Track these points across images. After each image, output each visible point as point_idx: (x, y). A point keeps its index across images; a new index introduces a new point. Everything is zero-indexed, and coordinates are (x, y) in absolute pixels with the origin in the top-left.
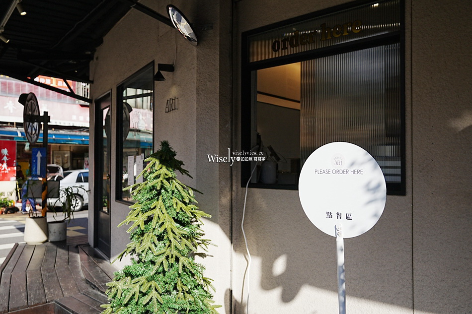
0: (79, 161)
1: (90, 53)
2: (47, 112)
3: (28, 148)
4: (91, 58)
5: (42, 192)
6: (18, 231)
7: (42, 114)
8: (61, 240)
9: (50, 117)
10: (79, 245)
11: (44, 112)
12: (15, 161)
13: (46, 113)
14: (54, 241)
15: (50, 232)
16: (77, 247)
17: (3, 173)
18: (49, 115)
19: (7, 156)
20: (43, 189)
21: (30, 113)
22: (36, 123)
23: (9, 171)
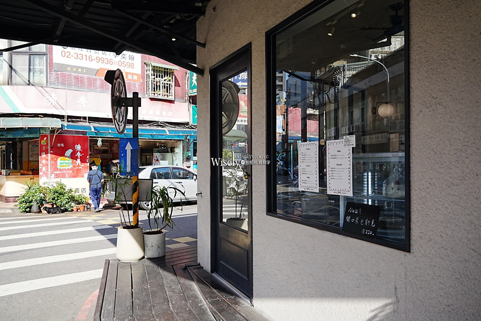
0: (148, 157)
1: (200, 5)
2: (137, 93)
3: (101, 143)
4: (202, 12)
5: (133, 193)
6: (97, 233)
7: (130, 95)
8: (160, 256)
9: (140, 98)
10: (188, 266)
11: (134, 93)
12: (88, 157)
13: (135, 94)
14: (152, 257)
15: (147, 246)
16: (185, 269)
17: (77, 169)
18: (139, 97)
19: (80, 152)
20: (134, 190)
21: (118, 94)
22: (123, 108)
23: (83, 167)
